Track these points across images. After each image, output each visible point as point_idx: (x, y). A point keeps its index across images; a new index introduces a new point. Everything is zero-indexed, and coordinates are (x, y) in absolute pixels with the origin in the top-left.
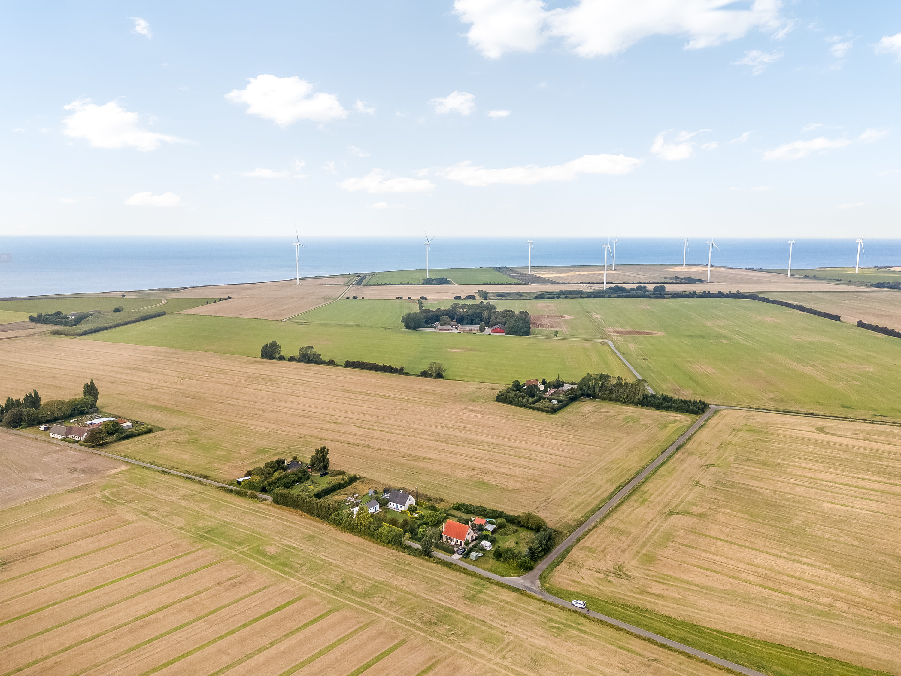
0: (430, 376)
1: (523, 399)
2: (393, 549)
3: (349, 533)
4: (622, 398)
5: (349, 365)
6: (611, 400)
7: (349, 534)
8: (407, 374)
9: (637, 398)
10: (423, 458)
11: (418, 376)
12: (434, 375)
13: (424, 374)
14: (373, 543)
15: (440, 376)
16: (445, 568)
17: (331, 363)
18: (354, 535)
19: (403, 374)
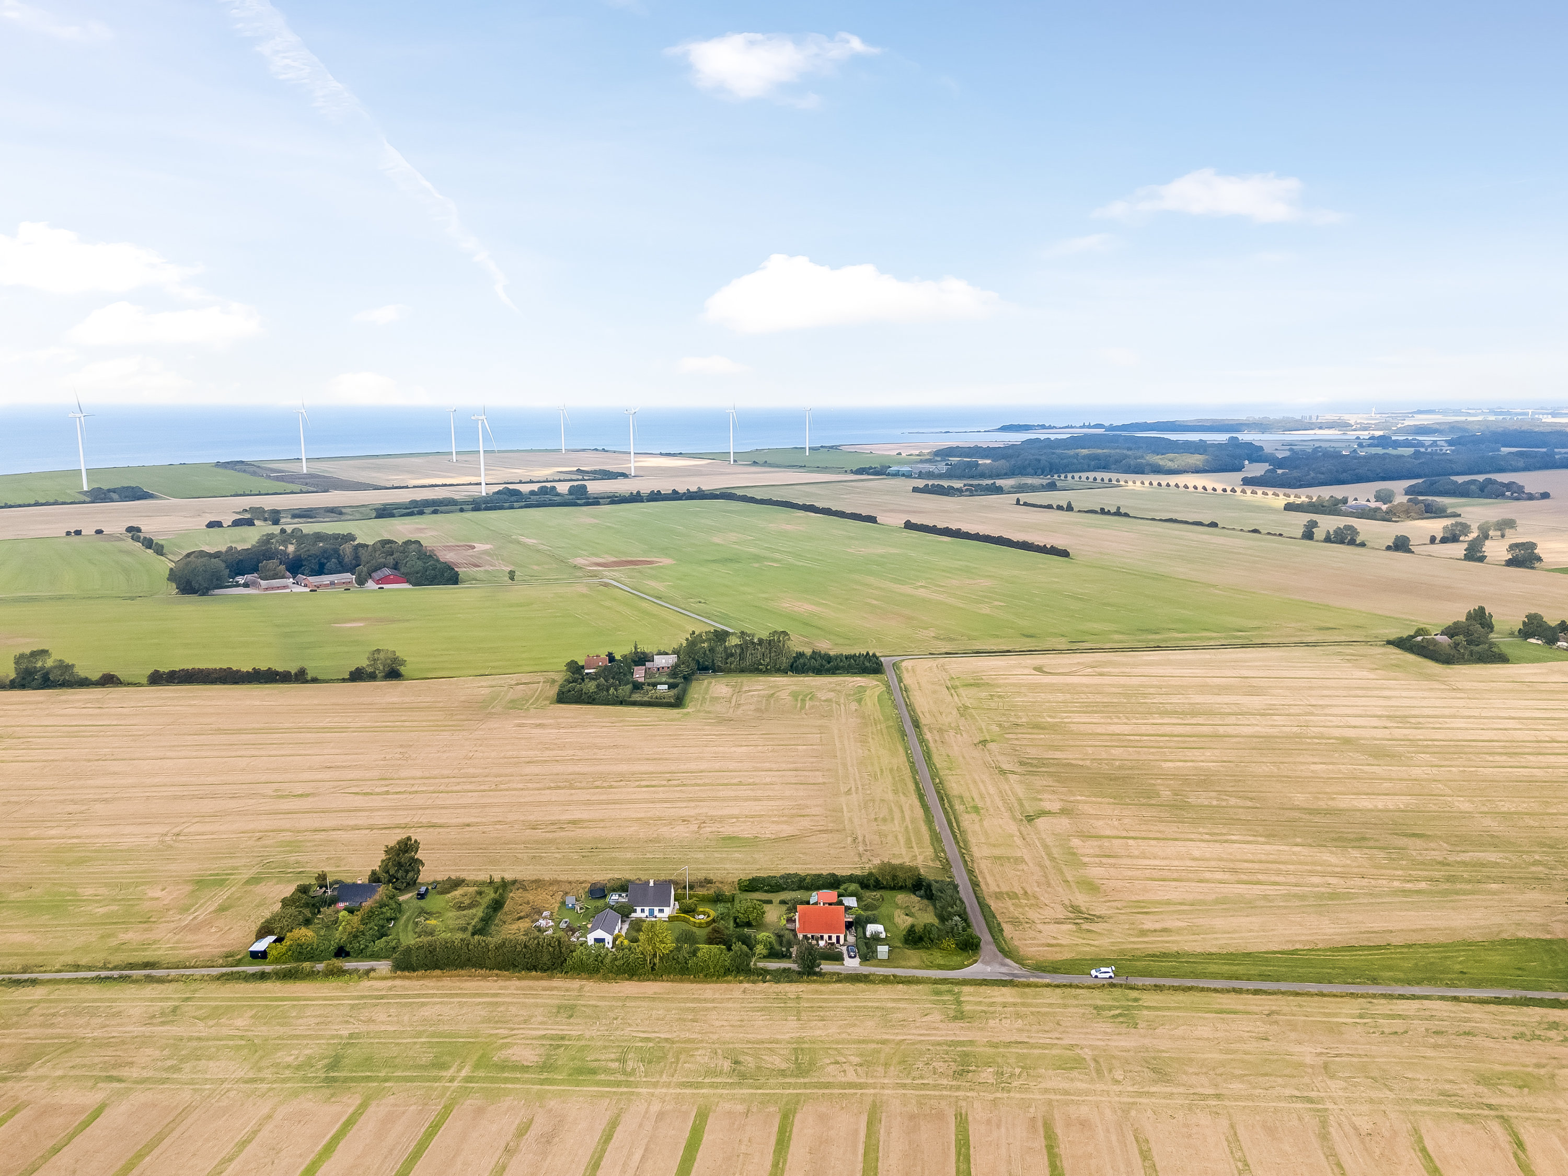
0: (372, 677)
1: (616, 690)
2: (741, 982)
3: (627, 980)
4: (762, 665)
5: (157, 679)
6: (742, 671)
7: (627, 983)
8: (315, 680)
9: (785, 662)
10: (574, 822)
11: (344, 680)
12: (379, 675)
13: (357, 676)
14: (692, 982)
15: (393, 674)
16: (861, 986)
17: (109, 680)
18: (639, 980)
19: (307, 682)
